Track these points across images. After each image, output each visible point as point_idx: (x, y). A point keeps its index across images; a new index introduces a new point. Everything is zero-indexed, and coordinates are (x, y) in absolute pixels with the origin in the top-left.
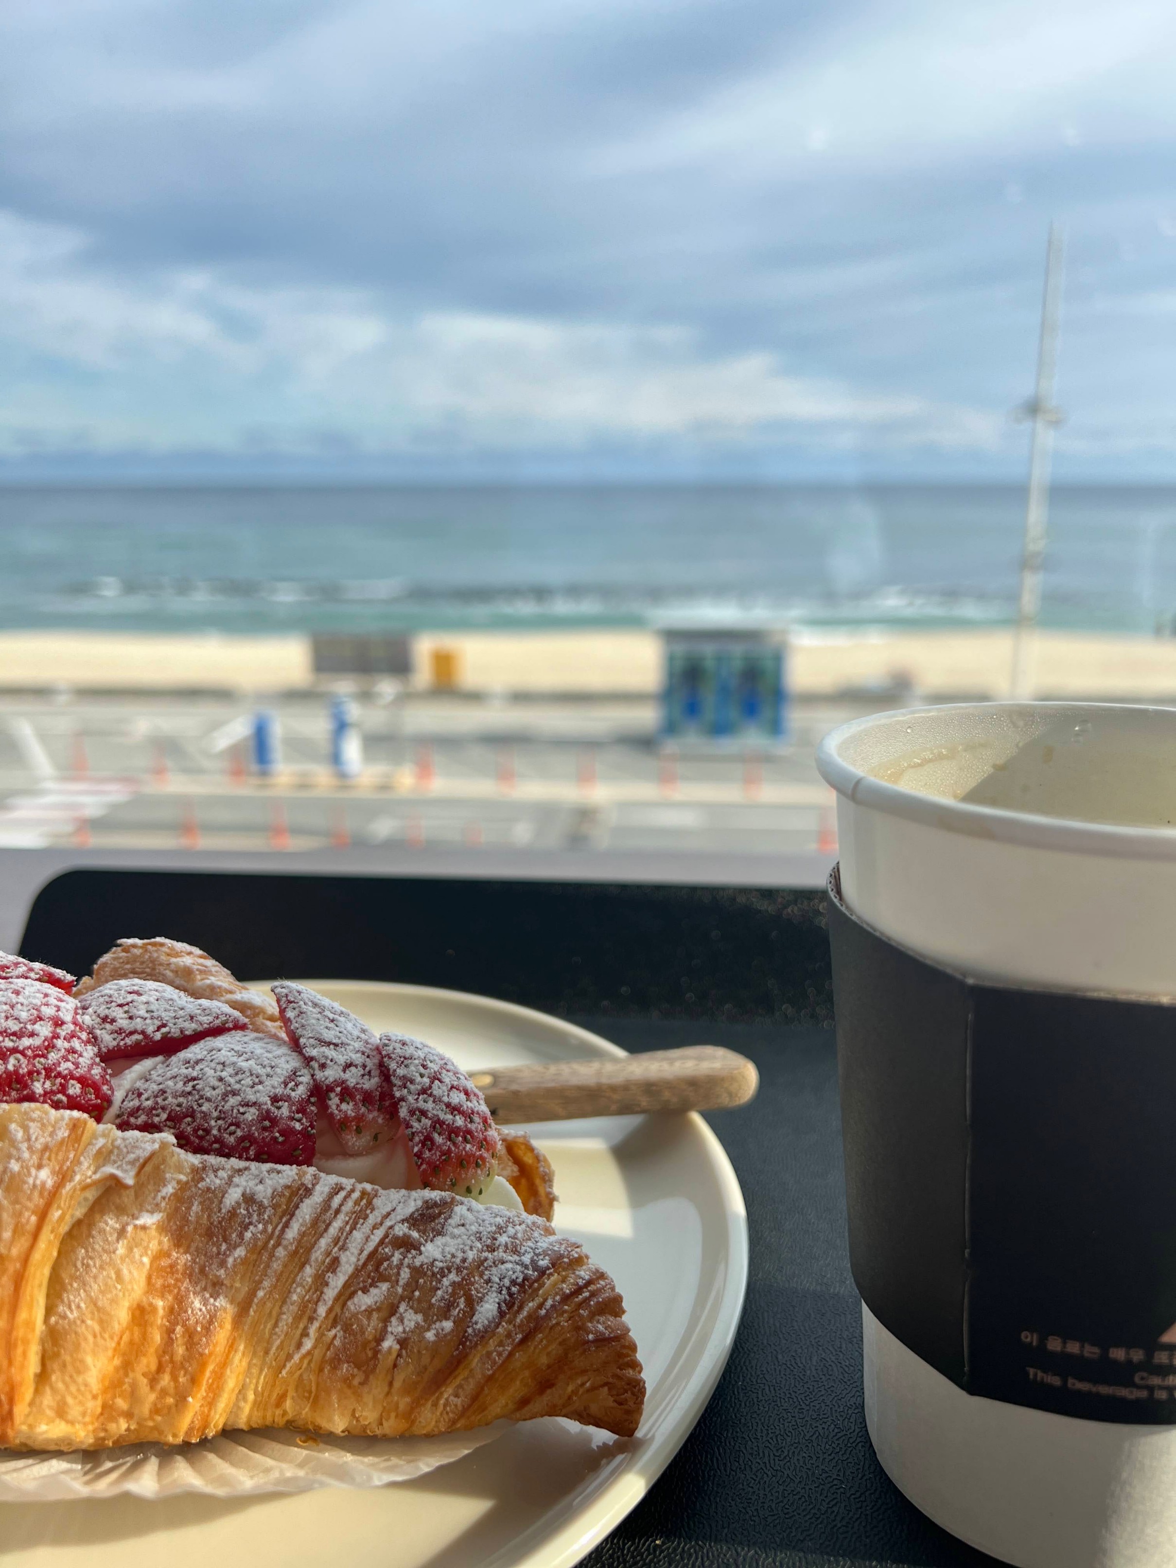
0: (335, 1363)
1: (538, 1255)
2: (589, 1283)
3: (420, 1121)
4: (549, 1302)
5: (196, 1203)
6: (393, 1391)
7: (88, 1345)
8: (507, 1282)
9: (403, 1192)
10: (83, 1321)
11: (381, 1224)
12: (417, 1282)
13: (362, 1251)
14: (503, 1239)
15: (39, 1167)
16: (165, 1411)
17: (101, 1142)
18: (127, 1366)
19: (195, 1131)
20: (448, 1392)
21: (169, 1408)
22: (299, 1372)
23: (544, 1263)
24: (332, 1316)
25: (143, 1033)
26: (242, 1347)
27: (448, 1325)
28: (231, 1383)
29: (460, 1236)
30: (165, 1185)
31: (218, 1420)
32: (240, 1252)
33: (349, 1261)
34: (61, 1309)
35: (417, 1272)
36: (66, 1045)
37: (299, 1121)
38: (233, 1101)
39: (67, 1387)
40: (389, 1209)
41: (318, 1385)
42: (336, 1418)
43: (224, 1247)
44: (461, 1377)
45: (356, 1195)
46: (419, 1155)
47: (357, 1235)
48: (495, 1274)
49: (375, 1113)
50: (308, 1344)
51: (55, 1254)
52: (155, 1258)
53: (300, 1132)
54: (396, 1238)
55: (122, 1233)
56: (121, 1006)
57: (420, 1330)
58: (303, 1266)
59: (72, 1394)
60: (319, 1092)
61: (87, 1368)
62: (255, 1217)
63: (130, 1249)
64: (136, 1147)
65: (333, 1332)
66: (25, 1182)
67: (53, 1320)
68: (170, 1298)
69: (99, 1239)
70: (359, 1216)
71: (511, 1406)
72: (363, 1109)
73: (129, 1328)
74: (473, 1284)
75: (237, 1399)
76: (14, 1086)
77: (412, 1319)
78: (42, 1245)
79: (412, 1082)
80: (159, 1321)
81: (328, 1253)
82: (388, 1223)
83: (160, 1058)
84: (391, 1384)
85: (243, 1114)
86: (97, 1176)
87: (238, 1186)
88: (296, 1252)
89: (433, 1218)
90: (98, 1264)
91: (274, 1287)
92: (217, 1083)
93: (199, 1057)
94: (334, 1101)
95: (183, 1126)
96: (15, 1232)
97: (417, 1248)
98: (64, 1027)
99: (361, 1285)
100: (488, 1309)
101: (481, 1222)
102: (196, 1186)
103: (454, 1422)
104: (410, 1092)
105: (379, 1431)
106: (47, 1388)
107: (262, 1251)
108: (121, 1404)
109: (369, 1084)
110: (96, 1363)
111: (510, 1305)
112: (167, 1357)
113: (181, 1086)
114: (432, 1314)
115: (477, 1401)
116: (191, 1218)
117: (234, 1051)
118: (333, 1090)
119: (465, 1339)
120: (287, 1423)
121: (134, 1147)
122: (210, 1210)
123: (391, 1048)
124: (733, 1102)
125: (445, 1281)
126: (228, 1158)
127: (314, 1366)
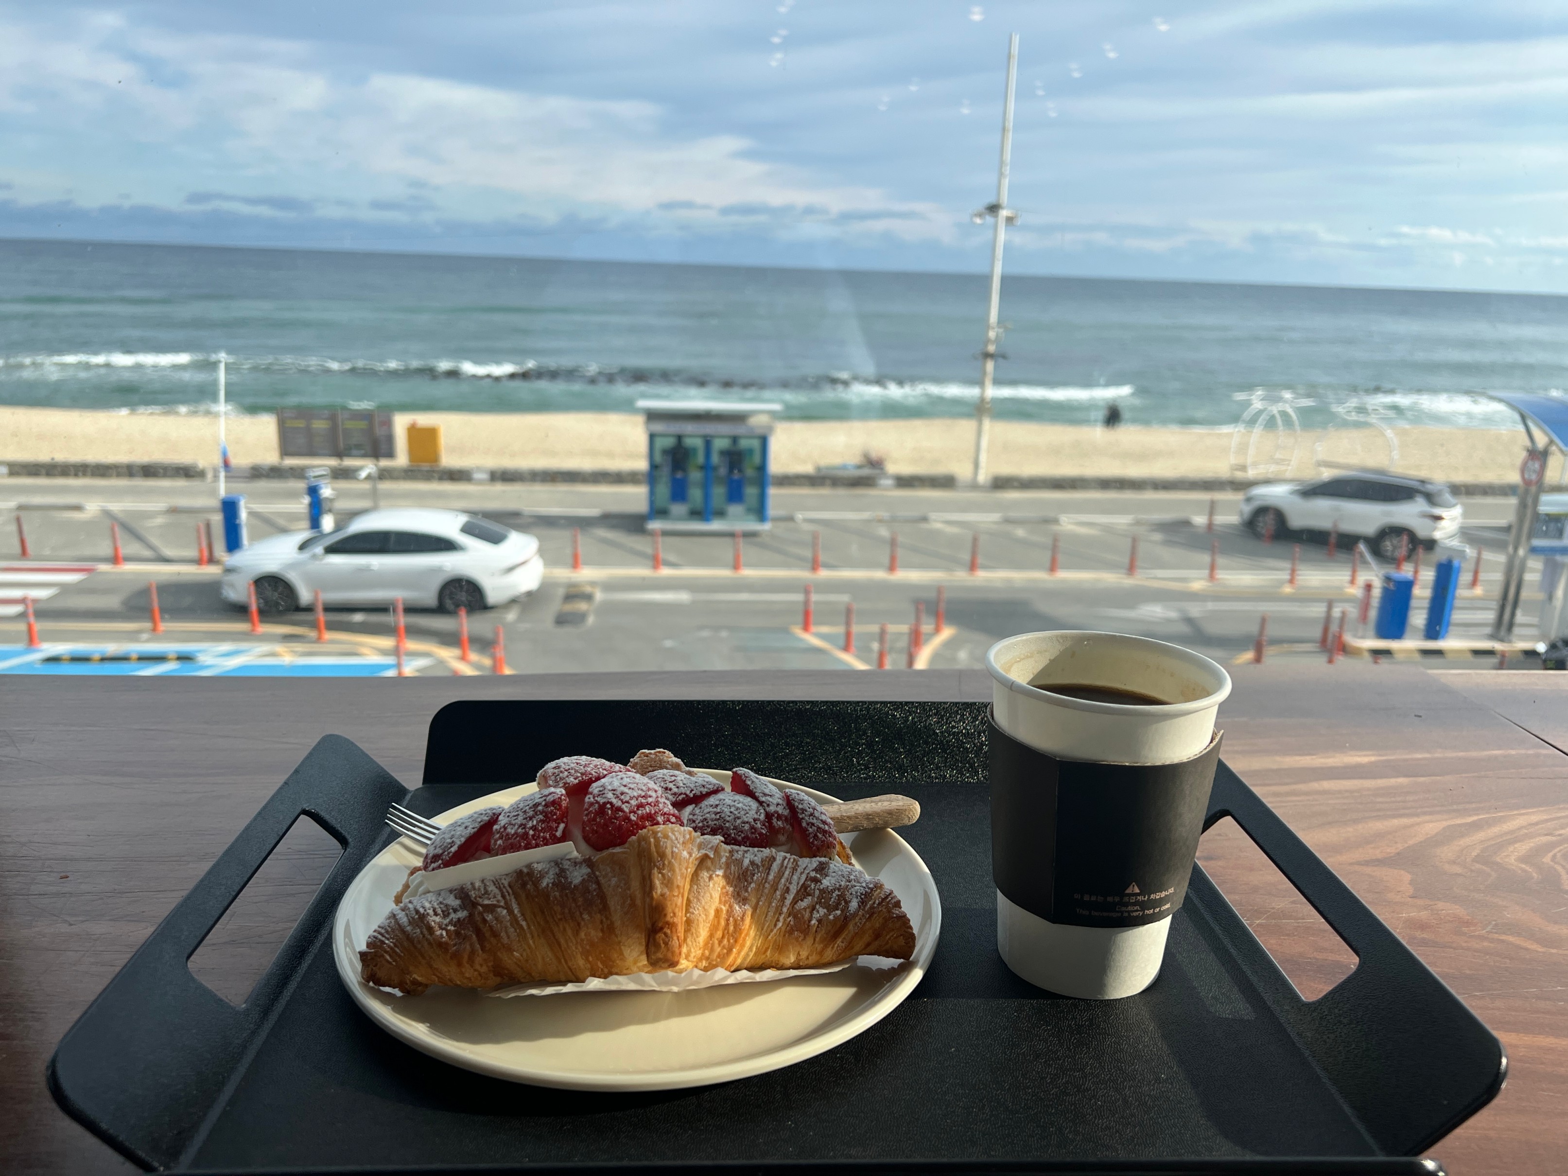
0: (791, 932)
2: (890, 894)
3: (811, 828)
4: (877, 902)
5: (733, 866)
6: (816, 942)
7: (701, 926)
8: (859, 894)
9: (808, 859)
10: (700, 915)
11: (803, 872)
12: (822, 896)
13: (798, 884)
14: (850, 879)
15: (683, 850)
16: (722, 956)
17: (698, 840)
18: (711, 936)
20: (839, 942)
22: (775, 937)
23: (871, 886)
24: (789, 912)
25: (685, 794)
26: (753, 927)
27: (838, 912)
28: (748, 943)
29: (834, 877)
30: (722, 858)
31: (739, 961)
32: (753, 885)
33: (794, 889)
34: (691, 910)
35: (822, 891)
36: (662, 801)
37: (763, 829)
38: (738, 821)
39: (692, 944)
40: (805, 866)
41: (782, 943)
42: (791, 956)
43: (746, 884)
44: (845, 933)
45: (792, 860)
46: (813, 843)
47: (795, 877)
48: (853, 891)
49: (789, 826)
50: (780, 924)
51: (689, 886)
52: (722, 889)
53: (765, 835)
54: (811, 878)
55: (711, 878)
56: (670, 782)
57: (826, 915)
58: (775, 891)
59: (693, 947)
60: (769, 816)
61: (701, 936)
62: (756, 871)
63: (714, 885)
65: (789, 919)
66: (681, 857)
67: (688, 915)
68: (727, 905)
69: (702, 880)
70: (794, 869)
71: (863, 947)
72: (785, 824)
73: (714, 919)
74: (846, 895)
75: (748, 952)
76: (649, 819)
77: (822, 911)
78: (687, 883)
79: (806, 811)
80: (724, 916)
81: (785, 885)
83: (694, 805)
84: (815, 940)
85: (744, 827)
86: (700, 854)
87: (747, 858)
88: (773, 884)
89: (823, 869)
90: (703, 891)
91: (765, 900)
92: (729, 815)
93: (716, 804)
94: (774, 821)
96: (680, 878)
97: (820, 881)
99: (800, 898)
100: (854, 904)
102: (731, 858)
103: (840, 955)
104: (806, 816)
105: (806, 962)
106: (685, 945)
107: (761, 885)
108: (707, 953)
109: (786, 812)
110: (703, 933)
111: (862, 903)
112: (726, 931)
113: (713, 816)
114: (830, 909)
115: (850, 946)
116: (732, 872)
117: (729, 799)
118: (774, 816)
119: (846, 918)
120: (763, 963)
121: (710, 842)
122: (738, 868)
123: (793, 796)
124: (909, 821)
125: (834, 895)
126: (740, 846)
127: (782, 934)
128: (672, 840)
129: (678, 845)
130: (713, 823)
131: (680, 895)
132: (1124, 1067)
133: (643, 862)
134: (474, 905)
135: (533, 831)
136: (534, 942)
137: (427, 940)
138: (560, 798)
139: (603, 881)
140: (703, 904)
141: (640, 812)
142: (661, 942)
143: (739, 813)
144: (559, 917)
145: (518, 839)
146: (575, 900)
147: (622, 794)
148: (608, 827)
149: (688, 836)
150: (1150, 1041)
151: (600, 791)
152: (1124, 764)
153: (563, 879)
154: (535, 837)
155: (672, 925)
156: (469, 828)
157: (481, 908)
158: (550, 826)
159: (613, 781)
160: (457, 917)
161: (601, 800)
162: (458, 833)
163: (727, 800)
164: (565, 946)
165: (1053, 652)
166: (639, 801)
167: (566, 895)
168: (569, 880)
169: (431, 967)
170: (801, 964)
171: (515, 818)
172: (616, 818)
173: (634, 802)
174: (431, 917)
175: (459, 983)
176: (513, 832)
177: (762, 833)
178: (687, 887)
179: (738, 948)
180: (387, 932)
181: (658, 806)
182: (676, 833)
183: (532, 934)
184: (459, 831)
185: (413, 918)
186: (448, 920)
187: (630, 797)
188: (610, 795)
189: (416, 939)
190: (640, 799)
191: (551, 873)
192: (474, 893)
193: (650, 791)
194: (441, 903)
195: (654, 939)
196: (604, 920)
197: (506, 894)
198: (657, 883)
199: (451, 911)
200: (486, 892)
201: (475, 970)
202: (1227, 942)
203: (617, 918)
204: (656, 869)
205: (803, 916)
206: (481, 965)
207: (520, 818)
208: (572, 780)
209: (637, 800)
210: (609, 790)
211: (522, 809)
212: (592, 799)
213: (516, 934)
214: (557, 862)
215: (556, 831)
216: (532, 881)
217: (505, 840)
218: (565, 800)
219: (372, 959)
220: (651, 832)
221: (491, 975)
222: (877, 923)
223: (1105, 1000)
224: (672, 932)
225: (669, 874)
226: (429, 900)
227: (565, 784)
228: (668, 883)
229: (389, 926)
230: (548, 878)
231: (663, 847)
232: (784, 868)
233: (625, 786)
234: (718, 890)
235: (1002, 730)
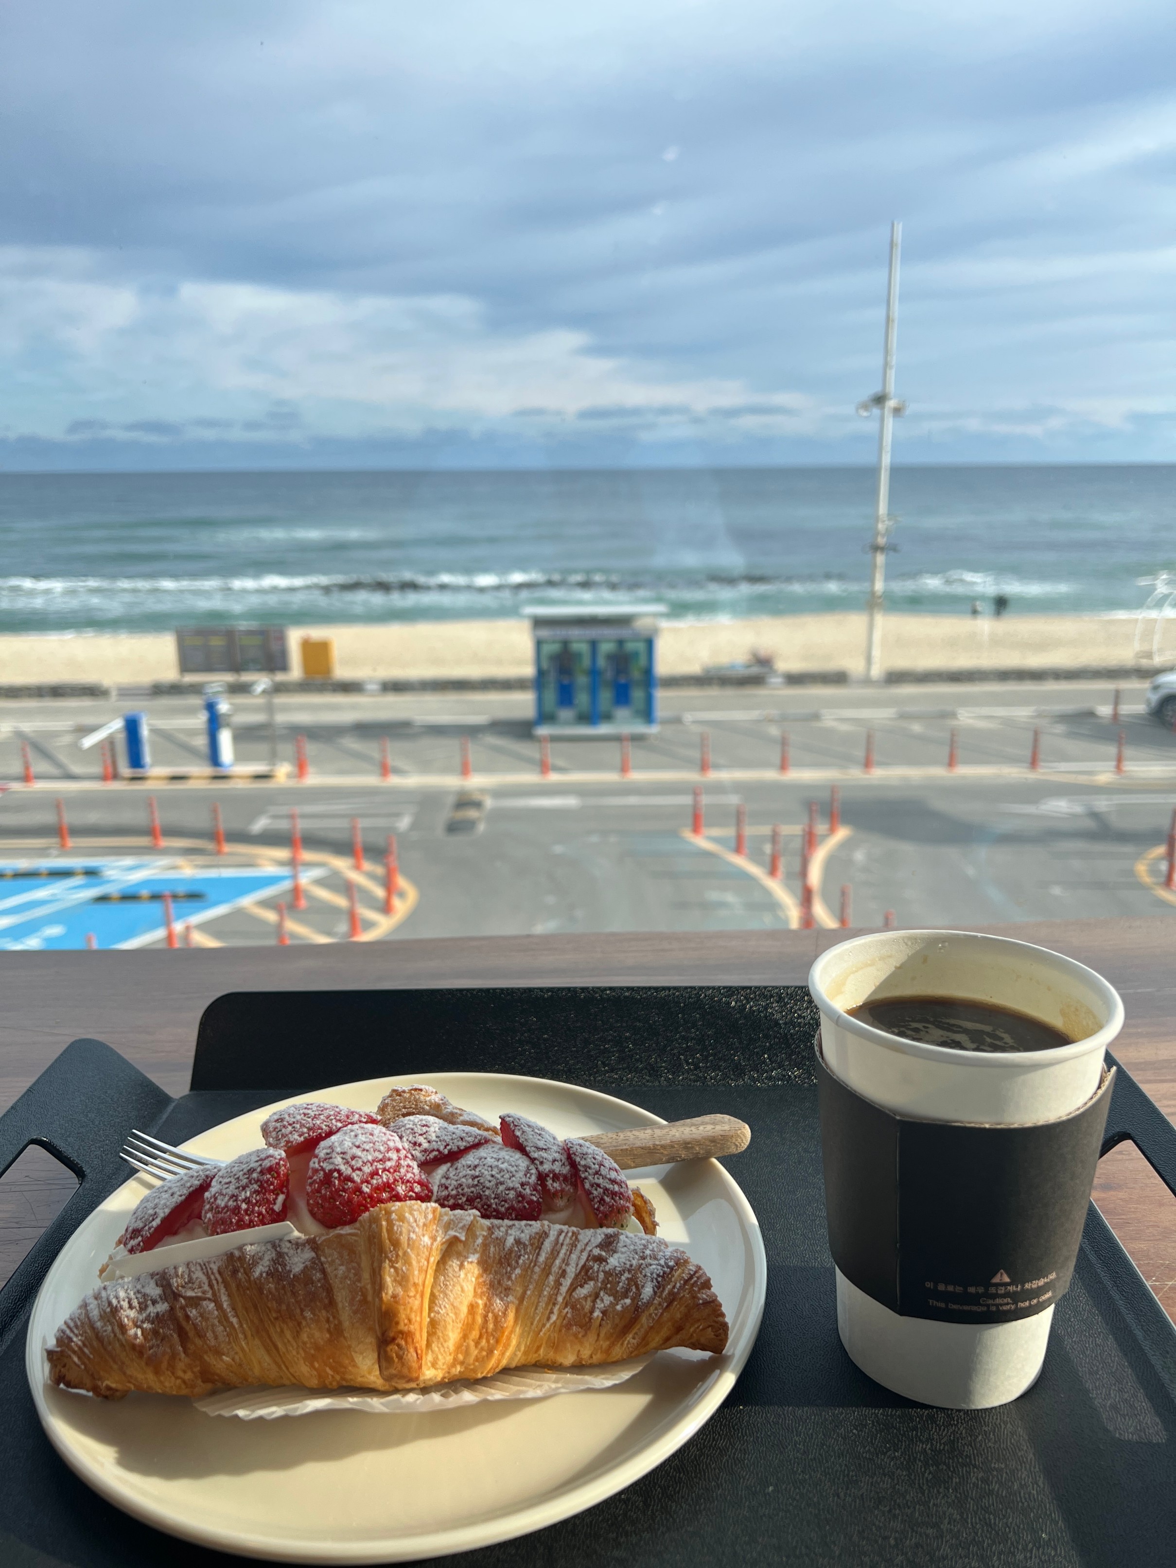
0: (568, 1326)
1: (667, 1259)
2: (696, 1272)
3: (596, 1190)
4: (678, 1285)
5: (492, 1246)
6: (600, 1338)
7: (450, 1327)
8: (655, 1276)
9: (592, 1230)
10: (448, 1314)
11: (585, 1249)
12: (608, 1279)
13: (577, 1265)
14: (648, 1252)
15: (424, 1235)
16: (481, 1359)
17: (446, 1218)
18: (465, 1337)
19: (483, 1207)
20: (629, 1337)
21: (483, 1358)
22: (548, 1333)
23: (671, 1263)
24: (565, 1301)
25: (438, 1150)
26: (519, 1322)
27: (628, 1301)
28: (514, 1342)
29: (625, 1252)
30: (477, 1239)
31: (504, 1362)
32: (518, 1271)
33: (571, 1271)
34: (436, 1308)
35: (608, 1274)
36: (406, 1163)
37: (534, 1195)
38: (501, 1188)
39: (439, 1350)
40: (587, 1240)
41: (558, 1338)
42: (568, 1356)
43: (509, 1269)
44: (637, 1328)
45: (570, 1234)
46: (598, 1209)
47: (574, 1256)
48: (648, 1272)
49: (569, 1187)
50: (554, 1318)
51: (432, 1280)
52: (477, 1278)
53: (536, 1202)
54: (594, 1256)
55: (461, 1266)
56: (421, 1135)
57: (613, 1306)
58: (548, 1276)
59: (441, 1353)
60: (542, 1178)
61: (449, 1339)
62: (523, 1252)
63: (466, 1275)
64: (462, 1219)
65: (566, 1310)
66: (420, 1244)
67: (432, 1315)
68: (485, 1298)
69: (450, 1270)
70: (573, 1245)
71: (661, 1342)
72: (564, 1186)
73: (467, 1317)
74: (638, 1278)
75: (516, 1351)
76: (388, 1190)
77: (608, 1300)
78: (428, 1276)
79: (590, 1168)
80: (480, 1312)
81: (560, 1268)
82: (589, 1248)
83: (449, 1164)
84: (598, 1335)
85: (508, 1194)
86: (447, 1237)
87: (511, 1235)
88: (544, 1268)
89: (611, 1243)
90: (452, 1283)
91: (535, 1288)
92: (491, 1178)
93: (476, 1163)
94: (549, 1182)
95: (476, 1204)
96: (419, 1271)
97: (606, 1261)
98: (401, 1152)
99: (579, 1283)
100: (648, 1291)
101: (635, 1244)
102: (491, 1237)
103: (631, 1353)
104: (589, 1174)
105: (589, 1362)
106: (430, 1351)
107: (528, 1269)
108: (461, 1357)
109: (566, 1170)
110: (453, 1335)
111: (658, 1288)
112: (484, 1330)
113: (470, 1181)
114: (618, 1296)
115: (644, 1341)
116: (491, 1255)
117: (492, 1157)
118: (548, 1176)
119: (637, 1308)
120: (536, 1362)
121: (461, 1219)
122: (500, 1249)
123: (575, 1149)
124: (737, 1150)
125: (623, 1278)
126: (503, 1220)
127: (557, 1329)
128: (409, 1222)
129: (417, 1230)
130: (469, 1190)
131: (418, 1296)
132: (993, 1521)
133: (373, 1250)
134: (176, 1296)
135: (246, 1204)
136: (247, 1344)
137: (119, 1340)
138: (278, 1164)
139: (329, 1270)
140: (452, 1300)
141: (375, 1182)
142: (394, 1355)
143: (502, 1177)
144: (274, 1315)
145: (228, 1213)
146: (294, 1294)
147: (353, 1158)
148: (335, 1201)
149: (430, 1216)
150: (1029, 1477)
151: (327, 1154)
152: (982, 1126)
153: (280, 1267)
154: (249, 1212)
155: (407, 1335)
156: (176, 1196)
157: (183, 1301)
158: (267, 1198)
159: (345, 1140)
160: (155, 1311)
161: (327, 1167)
162: (162, 1202)
163: (489, 1159)
164: (284, 1350)
165: (899, 957)
166: (374, 1167)
167: (284, 1287)
168: (288, 1268)
169: (125, 1374)
170: (584, 1363)
171: (227, 1186)
172: (344, 1190)
173: (367, 1169)
174: (125, 1311)
175: (160, 1391)
176: (223, 1205)
177: (532, 1201)
178: (430, 1280)
179: (501, 1348)
180: (76, 1326)
181: (399, 1172)
182: (415, 1213)
183: (244, 1333)
184: (164, 1199)
185: (105, 1312)
186: (144, 1315)
187: (363, 1162)
188: (338, 1160)
189: (106, 1339)
190: (376, 1164)
191: (267, 1257)
192: (177, 1281)
193: (390, 1152)
194: (139, 1292)
195: (386, 1352)
196: (331, 1318)
197: (214, 1282)
198: (388, 1280)
199: (149, 1302)
200: (191, 1281)
201: (177, 1378)
202: (1130, 1318)
203: (345, 1315)
204: (387, 1261)
205: (583, 1308)
206: (185, 1372)
207: (232, 1187)
208: (296, 1138)
209: (372, 1165)
210: (338, 1154)
211: (235, 1175)
212: (317, 1166)
213: (225, 1333)
214: (275, 1244)
215: (275, 1204)
216: (245, 1269)
217: (215, 1213)
218: (285, 1166)
219: (59, 1359)
220: (383, 1212)
221: (199, 1382)
222: (678, 1311)
223: (971, 1410)
224: (406, 1342)
225: (404, 1268)
226: (126, 1287)
227: (288, 1142)
228: (402, 1280)
229: (79, 1319)
230: (263, 1266)
231: (397, 1233)
232: (559, 1245)
233: (358, 1147)
234: (471, 1281)
235: (831, 1070)
